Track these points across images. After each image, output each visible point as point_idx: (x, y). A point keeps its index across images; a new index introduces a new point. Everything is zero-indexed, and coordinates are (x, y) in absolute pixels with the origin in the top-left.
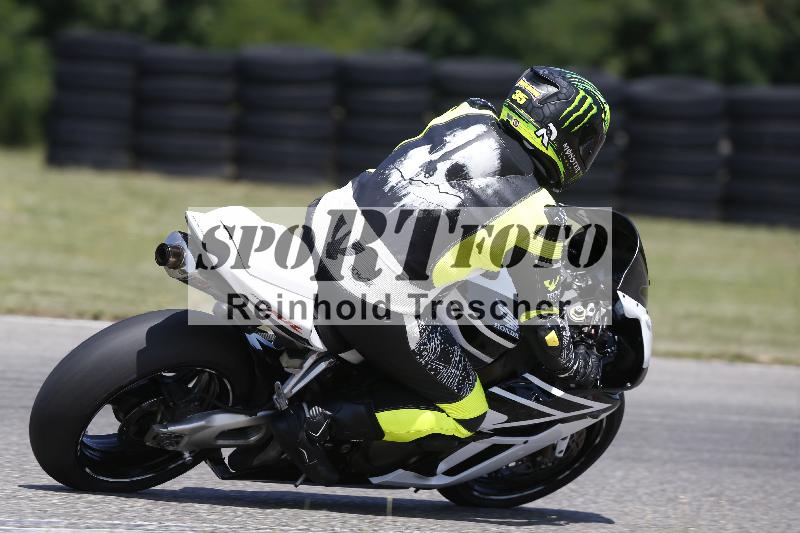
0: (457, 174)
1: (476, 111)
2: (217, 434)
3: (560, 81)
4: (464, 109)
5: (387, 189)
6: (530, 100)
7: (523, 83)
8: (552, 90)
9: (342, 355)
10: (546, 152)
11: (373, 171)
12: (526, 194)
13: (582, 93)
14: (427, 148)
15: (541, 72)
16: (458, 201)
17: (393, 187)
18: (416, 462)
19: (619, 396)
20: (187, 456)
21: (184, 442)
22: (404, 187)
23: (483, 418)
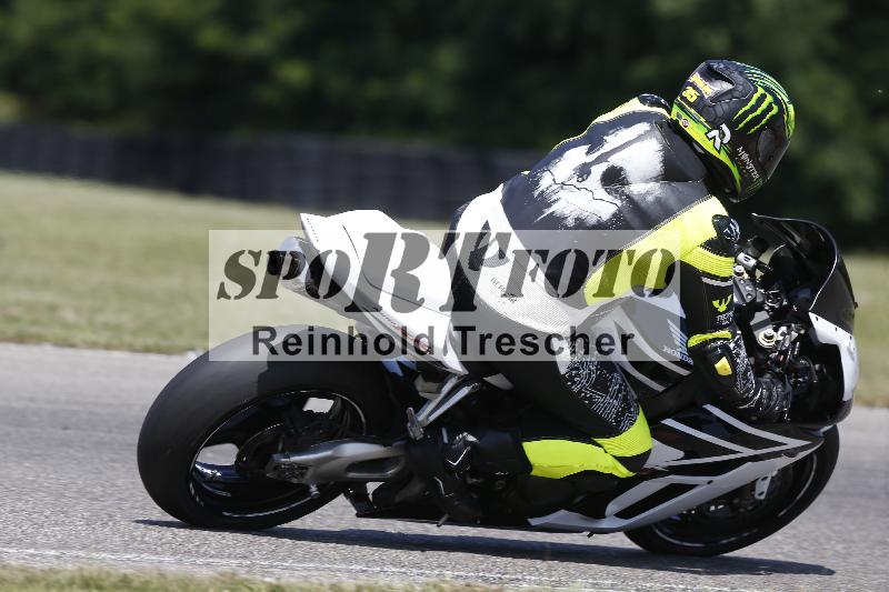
0: (614, 178)
1: (646, 108)
2: (347, 465)
3: (736, 76)
4: (634, 105)
5: (536, 193)
6: (701, 97)
7: (696, 78)
8: (727, 86)
9: (487, 379)
10: (717, 155)
11: (527, 173)
12: (693, 202)
13: (761, 91)
14: (584, 148)
15: (716, 67)
16: (614, 209)
17: (543, 192)
18: (581, 501)
19: (824, 433)
20: (314, 489)
21: (309, 473)
22: (555, 192)
23: (646, 455)
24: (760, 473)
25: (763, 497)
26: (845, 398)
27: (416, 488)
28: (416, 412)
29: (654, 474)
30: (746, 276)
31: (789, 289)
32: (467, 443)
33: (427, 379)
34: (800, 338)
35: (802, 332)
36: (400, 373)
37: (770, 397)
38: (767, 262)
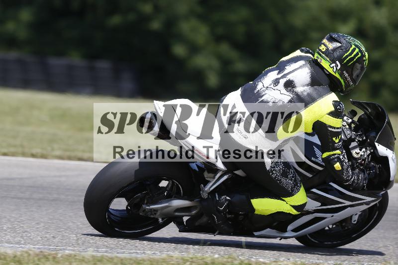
0: (289, 85)
2: (175, 210)
3: (342, 40)
4: (298, 53)
5: (256, 92)
6: (327, 50)
7: (325, 41)
8: (339, 45)
9: (235, 172)
10: (335, 75)
11: (251, 82)
12: (324, 95)
13: (353, 46)
14: (276, 72)
15: (334, 36)
16: (289, 98)
17: (259, 91)
18: (276, 225)
19: (382, 194)
20: (160, 220)
21: (158, 213)
22: (264, 91)
23: (305, 205)
24: (354, 212)
25: (355, 222)
26: (391, 179)
27: (204, 219)
28: (204, 186)
29: (308, 213)
30: (347, 127)
31: (366, 132)
32: (226, 200)
33: (209, 172)
34: (371, 153)
35: (372, 151)
36: (197, 169)
37: (358, 179)
38: (356, 121)
